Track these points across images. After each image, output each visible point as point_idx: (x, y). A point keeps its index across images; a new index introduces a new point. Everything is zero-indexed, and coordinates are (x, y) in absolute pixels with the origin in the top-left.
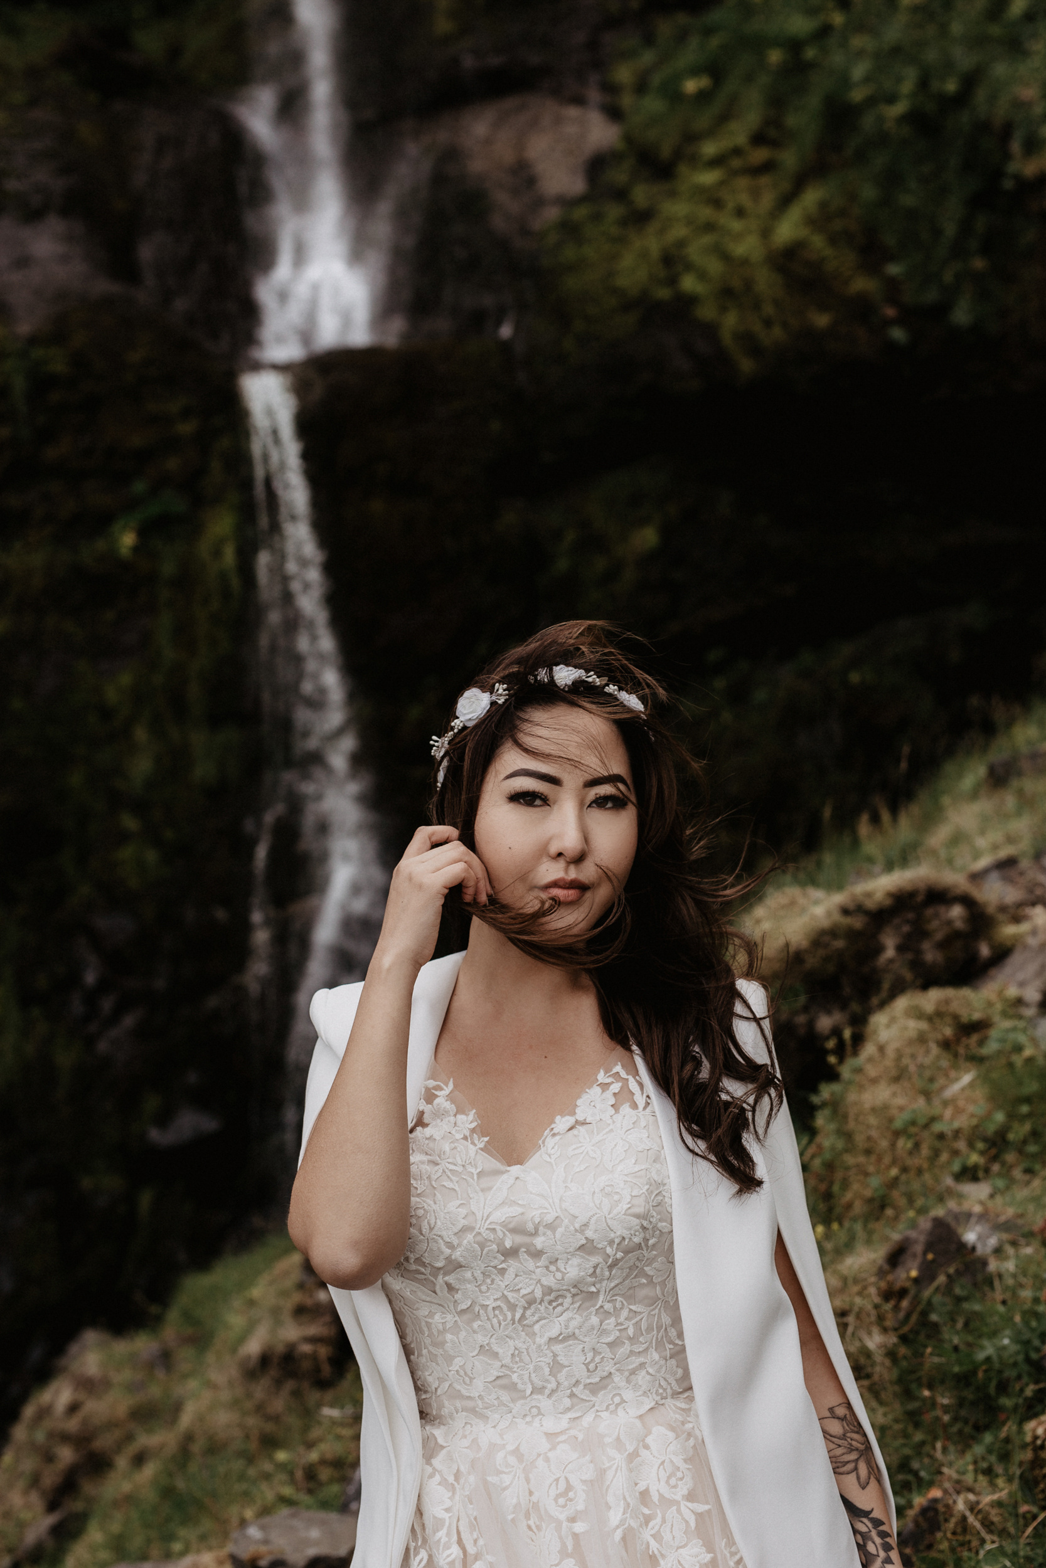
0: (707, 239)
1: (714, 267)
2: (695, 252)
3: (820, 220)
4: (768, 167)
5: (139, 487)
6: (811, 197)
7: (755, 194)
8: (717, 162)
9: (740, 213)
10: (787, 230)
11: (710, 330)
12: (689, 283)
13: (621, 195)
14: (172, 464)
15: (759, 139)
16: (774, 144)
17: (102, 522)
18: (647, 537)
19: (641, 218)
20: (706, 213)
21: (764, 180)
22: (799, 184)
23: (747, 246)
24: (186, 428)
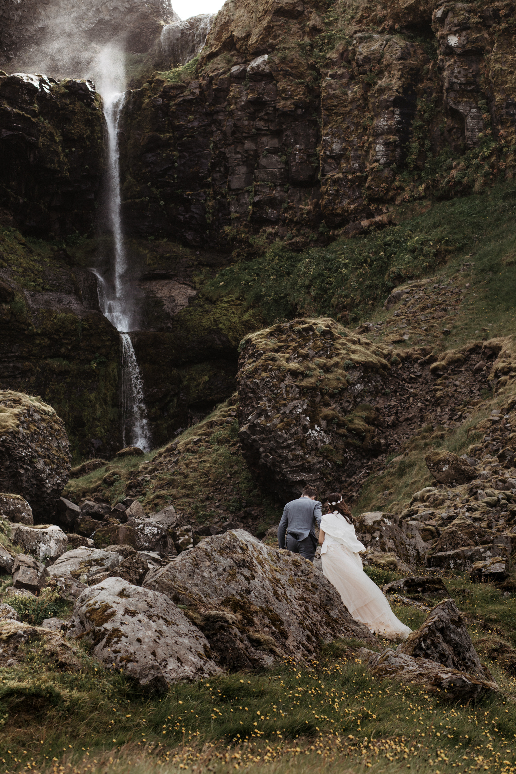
0: (225, 317)
1: (227, 323)
2: (221, 319)
3: (254, 316)
4: (240, 305)
5: (97, 354)
6: (251, 312)
7: (237, 310)
8: (227, 302)
9: (233, 313)
10: (246, 317)
11: (226, 336)
12: (220, 326)
13: (201, 306)
14: (104, 351)
15: (237, 299)
16: (241, 300)
17: (89, 361)
18: (206, 378)
19: (207, 312)
20: (225, 312)
21: (239, 307)
22: (248, 309)
23: (235, 320)
24: (107, 343)
